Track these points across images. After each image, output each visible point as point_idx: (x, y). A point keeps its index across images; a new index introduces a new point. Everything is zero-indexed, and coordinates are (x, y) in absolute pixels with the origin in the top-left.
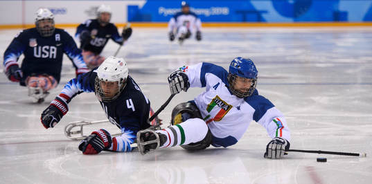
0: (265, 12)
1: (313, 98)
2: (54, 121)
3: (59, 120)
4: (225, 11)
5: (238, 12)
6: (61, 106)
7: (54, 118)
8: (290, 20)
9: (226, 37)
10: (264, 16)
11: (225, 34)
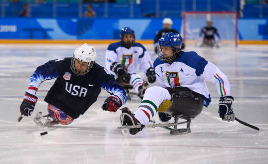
0: (51, 30)
1: (94, 110)
2: (30, 111)
3: (33, 109)
4: (13, 29)
5: (25, 30)
6: (31, 99)
7: (29, 109)
8: (74, 38)
9: (14, 53)
10: (50, 33)
11: (13, 50)
